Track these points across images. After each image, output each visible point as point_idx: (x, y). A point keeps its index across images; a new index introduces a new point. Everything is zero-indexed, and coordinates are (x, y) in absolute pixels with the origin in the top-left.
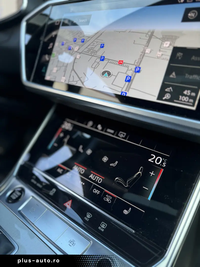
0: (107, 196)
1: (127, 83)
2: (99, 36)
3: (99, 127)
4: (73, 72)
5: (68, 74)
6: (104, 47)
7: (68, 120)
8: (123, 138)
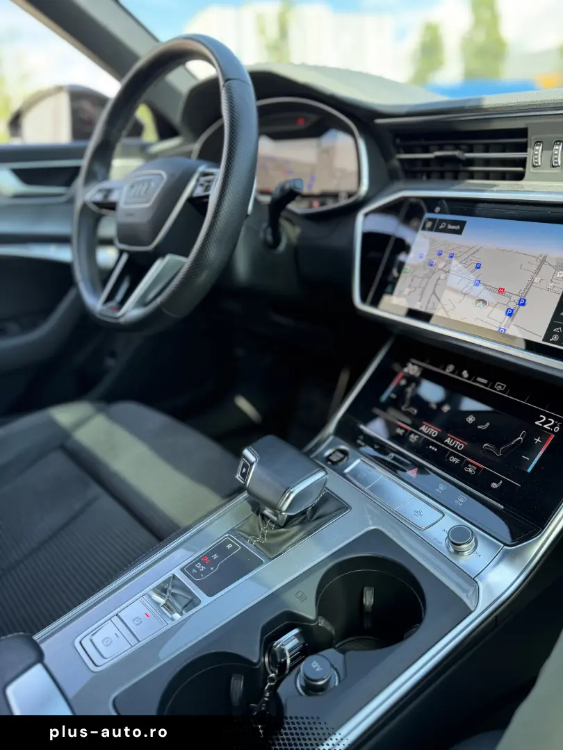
0: (470, 465)
1: (508, 317)
2: (474, 253)
3: (465, 374)
4: (433, 296)
5: (425, 299)
6: (481, 269)
7: (413, 361)
8: (500, 391)
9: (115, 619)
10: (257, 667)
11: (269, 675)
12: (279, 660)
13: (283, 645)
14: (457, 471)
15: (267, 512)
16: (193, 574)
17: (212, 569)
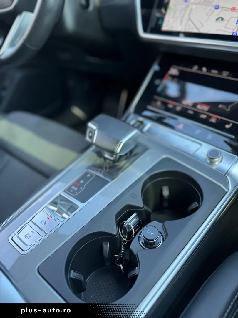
0: (213, 118)
3: (204, 69)
4: (189, 22)
7: (174, 66)
9: (30, 223)
10: (116, 237)
11: (123, 239)
12: (128, 231)
13: (129, 223)
14: (206, 122)
15: (107, 156)
16: (72, 193)
17: (81, 188)
